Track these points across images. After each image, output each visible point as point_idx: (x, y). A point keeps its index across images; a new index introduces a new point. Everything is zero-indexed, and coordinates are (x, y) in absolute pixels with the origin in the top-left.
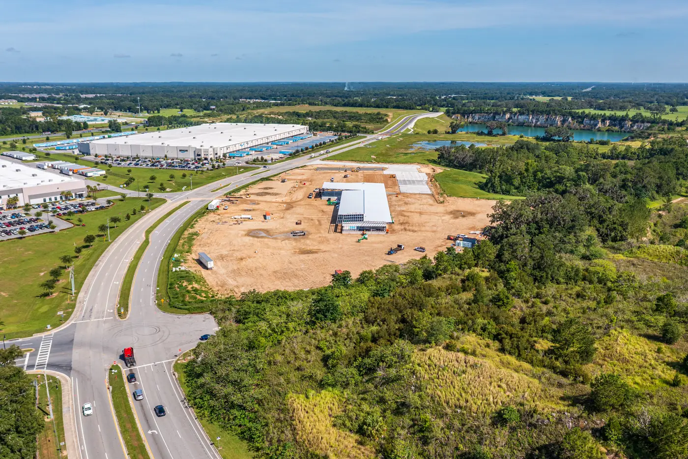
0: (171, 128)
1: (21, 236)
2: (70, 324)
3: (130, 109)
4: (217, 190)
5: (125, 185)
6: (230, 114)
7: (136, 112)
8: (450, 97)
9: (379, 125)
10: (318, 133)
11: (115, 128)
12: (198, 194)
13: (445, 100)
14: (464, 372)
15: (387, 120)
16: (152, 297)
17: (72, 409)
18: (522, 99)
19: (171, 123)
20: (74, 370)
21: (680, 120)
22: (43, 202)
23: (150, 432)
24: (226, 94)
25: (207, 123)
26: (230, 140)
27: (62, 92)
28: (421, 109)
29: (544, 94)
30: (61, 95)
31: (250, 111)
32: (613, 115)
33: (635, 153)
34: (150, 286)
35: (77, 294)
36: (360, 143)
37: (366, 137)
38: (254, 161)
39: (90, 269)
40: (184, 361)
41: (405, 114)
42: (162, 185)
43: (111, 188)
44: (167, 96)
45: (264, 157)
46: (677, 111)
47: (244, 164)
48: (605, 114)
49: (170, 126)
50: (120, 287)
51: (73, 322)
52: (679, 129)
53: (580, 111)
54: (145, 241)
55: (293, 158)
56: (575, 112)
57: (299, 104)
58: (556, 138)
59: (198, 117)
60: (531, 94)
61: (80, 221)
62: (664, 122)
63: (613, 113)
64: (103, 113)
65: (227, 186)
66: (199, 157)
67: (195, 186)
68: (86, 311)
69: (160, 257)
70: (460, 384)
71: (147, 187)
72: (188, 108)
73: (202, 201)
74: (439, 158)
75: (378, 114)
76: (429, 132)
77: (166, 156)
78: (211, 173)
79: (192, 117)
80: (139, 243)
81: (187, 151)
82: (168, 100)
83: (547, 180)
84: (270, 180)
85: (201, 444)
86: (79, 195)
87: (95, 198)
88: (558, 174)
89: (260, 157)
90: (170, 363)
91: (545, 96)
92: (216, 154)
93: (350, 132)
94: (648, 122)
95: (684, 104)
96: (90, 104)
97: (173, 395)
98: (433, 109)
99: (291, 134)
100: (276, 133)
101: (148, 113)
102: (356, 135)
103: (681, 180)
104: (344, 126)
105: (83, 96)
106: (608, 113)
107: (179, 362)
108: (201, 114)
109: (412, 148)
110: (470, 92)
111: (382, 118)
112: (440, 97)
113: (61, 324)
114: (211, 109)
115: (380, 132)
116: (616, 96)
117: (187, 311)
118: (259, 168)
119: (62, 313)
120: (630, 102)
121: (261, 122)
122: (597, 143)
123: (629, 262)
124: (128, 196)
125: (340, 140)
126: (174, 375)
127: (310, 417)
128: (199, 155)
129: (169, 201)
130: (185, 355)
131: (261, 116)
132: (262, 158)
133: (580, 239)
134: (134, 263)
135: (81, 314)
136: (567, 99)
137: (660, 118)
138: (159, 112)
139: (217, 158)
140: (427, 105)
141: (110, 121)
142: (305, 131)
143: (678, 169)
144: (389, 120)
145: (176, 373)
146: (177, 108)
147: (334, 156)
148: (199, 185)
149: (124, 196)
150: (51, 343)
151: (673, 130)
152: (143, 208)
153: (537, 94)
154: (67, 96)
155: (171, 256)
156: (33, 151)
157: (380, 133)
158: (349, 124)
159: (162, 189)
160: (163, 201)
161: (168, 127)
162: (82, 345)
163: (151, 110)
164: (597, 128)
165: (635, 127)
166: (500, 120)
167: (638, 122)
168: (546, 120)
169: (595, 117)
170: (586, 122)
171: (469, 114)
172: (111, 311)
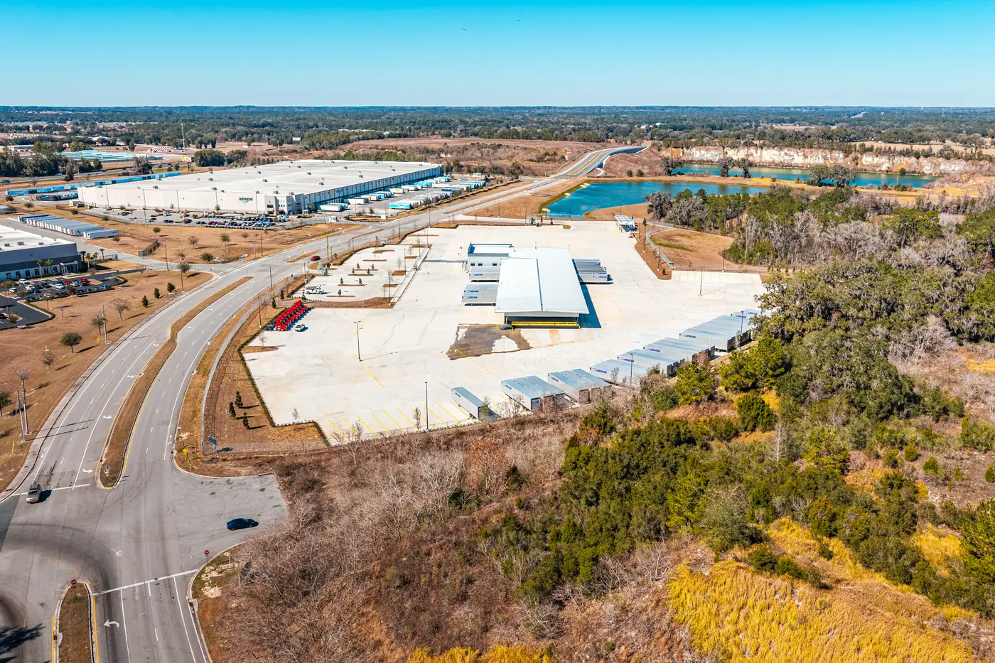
4: (298, 259)
6: (323, 148)
9: (551, 164)
10: (458, 176)
12: (265, 267)
13: (648, 129)
15: (563, 157)
16: (168, 443)
19: (230, 162)
24: (317, 122)
25: (287, 160)
26: (321, 184)
29: (794, 122)
32: (907, 150)
34: (167, 423)
36: (522, 190)
37: (532, 182)
38: (359, 215)
41: (591, 150)
43: (123, 256)
44: (228, 124)
45: (374, 210)
47: (343, 221)
48: (895, 148)
49: (230, 165)
50: (112, 425)
51: (13, 494)
53: (858, 144)
54: (168, 343)
56: (850, 146)
57: (428, 135)
59: (275, 152)
60: (775, 122)
63: (908, 146)
64: (127, 147)
66: (271, 210)
67: (262, 254)
68: (42, 471)
69: (190, 370)
71: (181, 255)
72: (260, 141)
76: (630, 174)
77: (218, 209)
78: (289, 235)
79: (265, 154)
80: (158, 345)
82: (230, 129)
86: (69, 267)
89: (368, 211)
90: (186, 579)
92: (298, 205)
93: (509, 174)
94: (964, 159)
96: (109, 134)
98: (632, 142)
100: (393, 174)
101: (197, 147)
102: (517, 178)
104: (499, 166)
105: (101, 125)
106: (900, 147)
108: (279, 149)
111: (556, 155)
112: (640, 126)
114: (294, 142)
115: (554, 173)
118: (366, 226)
124: (149, 269)
125: (492, 186)
128: (269, 206)
129: (216, 278)
132: (372, 212)
136: (829, 129)
137: (980, 154)
138: (214, 147)
139: (297, 210)
141: (136, 159)
142: (438, 173)
144: (567, 157)
146: (242, 140)
148: (267, 253)
152: (171, 288)
153: (782, 122)
157: (553, 176)
159: (209, 258)
160: (208, 277)
163: (201, 143)
164: (884, 168)
165: (942, 167)
166: (735, 158)
167: (948, 158)
168: (805, 157)
169: (880, 152)
170: (867, 160)
171: (688, 148)
172: (90, 471)
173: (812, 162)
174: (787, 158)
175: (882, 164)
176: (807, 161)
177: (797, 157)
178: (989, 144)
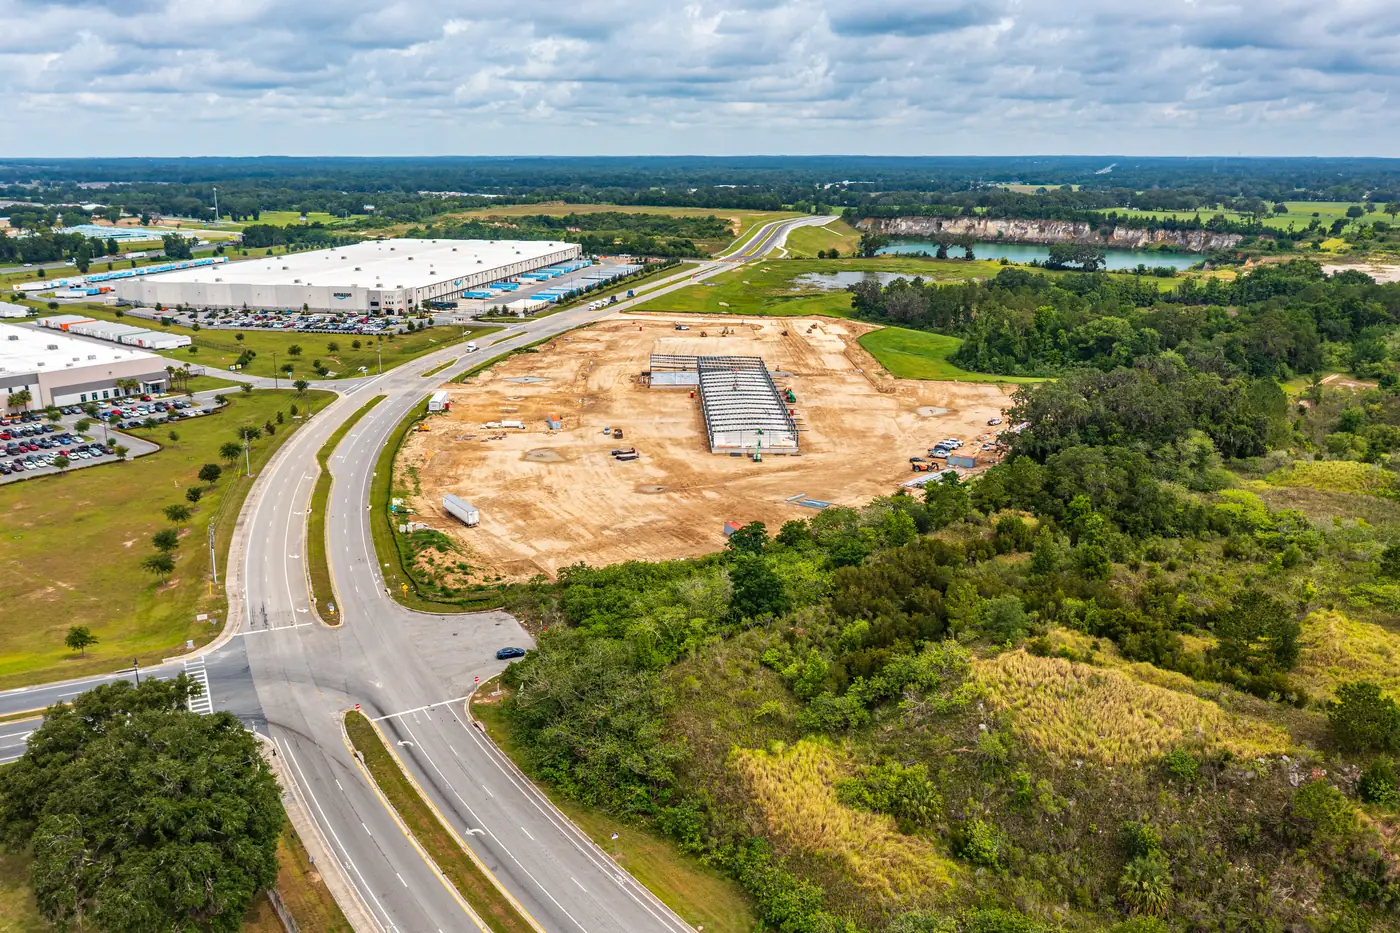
0: (294, 250)
1: (58, 470)
2: (230, 638)
3: (195, 213)
4: (433, 372)
5: (239, 366)
6: (409, 221)
7: (209, 217)
8: (843, 186)
9: (717, 242)
10: (601, 259)
11: (177, 251)
12: (396, 382)
13: (834, 190)
14: (1080, 693)
15: (731, 232)
16: (376, 581)
17: (299, 795)
18: (985, 188)
20: (272, 723)
21: (1298, 228)
22: (80, 401)
23: (469, 832)
24: (386, 180)
25: (368, 239)
26: (432, 273)
27: (36, 177)
28: (793, 210)
29: (1023, 179)
30: (35, 184)
31: (448, 215)
32: (1170, 220)
33: (1226, 293)
34: (364, 561)
35: (222, 579)
36: (689, 277)
37: (697, 265)
38: (490, 313)
39: (230, 533)
40: (486, 701)
41: (765, 221)
42: (316, 364)
43: (209, 371)
44: (265, 185)
45: (508, 306)
46: (1285, 211)
47: (470, 321)
48: (1154, 218)
49: (292, 245)
50: (305, 565)
51: (234, 634)
52: (1299, 245)
53: (1108, 211)
54: (322, 475)
55: (566, 308)
56: (1097, 215)
57: (544, 201)
58: (1072, 264)
59: (344, 227)
60: (999, 179)
61: (174, 437)
62: (1270, 232)
63: (1169, 215)
64: (138, 220)
65: (451, 363)
66: (375, 308)
67: (388, 366)
68: (253, 612)
69: (363, 505)
70: (1072, 716)
71: (288, 368)
72: (316, 210)
73: (410, 394)
74: (854, 305)
75: (712, 219)
76: (821, 255)
77: (306, 307)
78: (410, 340)
79: (333, 227)
80: (312, 478)
81: (350, 295)
82: (270, 192)
83: (1080, 345)
84: (533, 351)
85: (577, 850)
86: (153, 386)
87: (189, 393)
88: (1101, 333)
89: (500, 308)
90: (460, 705)
91: (1025, 184)
92: (410, 301)
93: (664, 255)
94: (1239, 233)
95: (1295, 198)
96: (105, 201)
97: (490, 763)
98: (817, 210)
99: (550, 261)
100: (520, 258)
101: (234, 220)
102: (678, 261)
103: (1326, 341)
104: (652, 244)
105: (84, 186)
106: (1161, 216)
107: (476, 702)
108: (347, 221)
109: (794, 285)
110: (879, 175)
111: (721, 228)
112: (822, 186)
113: (213, 638)
114: (366, 212)
115: (724, 254)
116: (1163, 183)
117: (458, 608)
118: (503, 328)
119: (205, 617)
120: (1196, 194)
121: (482, 237)
122: (1150, 274)
123: (1280, 493)
124: (256, 387)
125: (648, 272)
126: (476, 726)
127: (789, 789)
128: (373, 304)
129: (343, 396)
130: (485, 690)
131: (475, 224)
132: (505, 310)
133: (1184, 453)
134: (316, 517)
135: (245, 619)
136: (1070, 189)
137: (1260, 224)
138: (256, 218)
139: (410, 309)
140: (801, 202)
141: (165, 237)
142: (574, 255)
143: (1319, 321)
144: (736, 232)
145: (478, 723)
146: (291, 210)
147: (646, 303)
148: (392, 364)
149: (247, 388)
150: (205, 675)
151: (1290, 249)
152: (294, 411)
153: (1008, 179)
154: (49, 185)
155: (388, 504)
156: (19, 298)
157: (723, 258)
158: (661, 240)
159: (322, 372)
160: (331, 397)
161: (287, 247)
162: (268, 676)
163: (240, 214)
164: (1140, 244)
165: (1213, 243)
166: (951, 231)
167: (1218, 232)
168: (1042, 230)
169: (1135, 224)
170: (1119, 233)
171: (890, 218)
172: (305, 611)
173: (1049, 236)
174: (1018, 231)
175: (1139, 239)
176: (1043, 235)
177: (1032, 231)
178: (1271, 211)
